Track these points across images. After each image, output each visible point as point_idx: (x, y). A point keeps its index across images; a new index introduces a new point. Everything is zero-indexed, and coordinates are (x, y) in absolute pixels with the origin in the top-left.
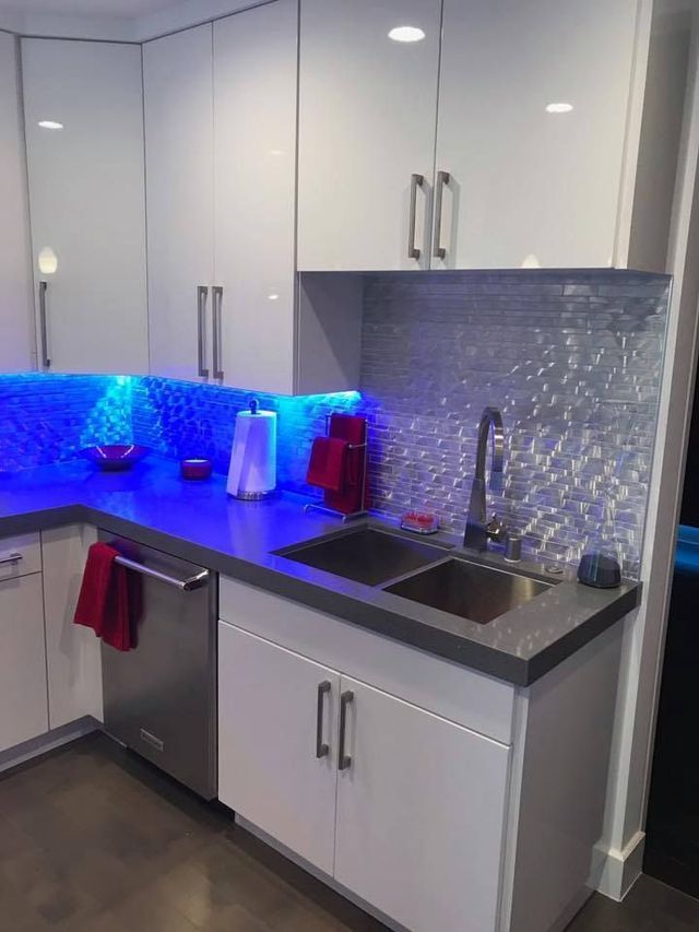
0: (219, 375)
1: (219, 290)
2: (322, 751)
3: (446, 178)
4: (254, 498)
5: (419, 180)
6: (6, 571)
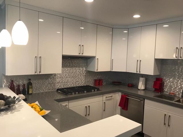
0: (140, 72)
1: (141, 61)
2: (165, 124)
3: (181, 48)
4: (142, 90)
5: (177, 48)
6: (110, 98)
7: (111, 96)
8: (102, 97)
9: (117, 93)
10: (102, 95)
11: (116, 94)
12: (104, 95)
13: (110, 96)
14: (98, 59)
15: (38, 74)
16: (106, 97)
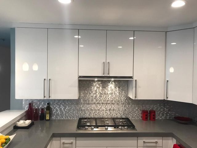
6: (154, 144)
7: (156, 143)
8: (136, 141)
9: (171, 138)
10: (136, 138)
11: (169, 140)
12: (139, 138)
13: (154, 141)
14: (136, 80)
15: (48, 99)
16: (144, 142)
